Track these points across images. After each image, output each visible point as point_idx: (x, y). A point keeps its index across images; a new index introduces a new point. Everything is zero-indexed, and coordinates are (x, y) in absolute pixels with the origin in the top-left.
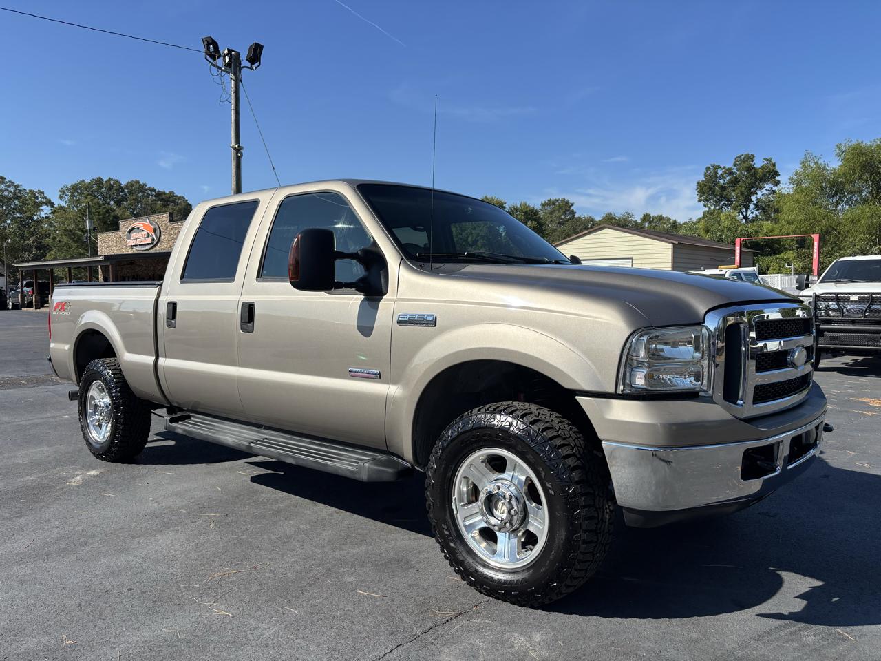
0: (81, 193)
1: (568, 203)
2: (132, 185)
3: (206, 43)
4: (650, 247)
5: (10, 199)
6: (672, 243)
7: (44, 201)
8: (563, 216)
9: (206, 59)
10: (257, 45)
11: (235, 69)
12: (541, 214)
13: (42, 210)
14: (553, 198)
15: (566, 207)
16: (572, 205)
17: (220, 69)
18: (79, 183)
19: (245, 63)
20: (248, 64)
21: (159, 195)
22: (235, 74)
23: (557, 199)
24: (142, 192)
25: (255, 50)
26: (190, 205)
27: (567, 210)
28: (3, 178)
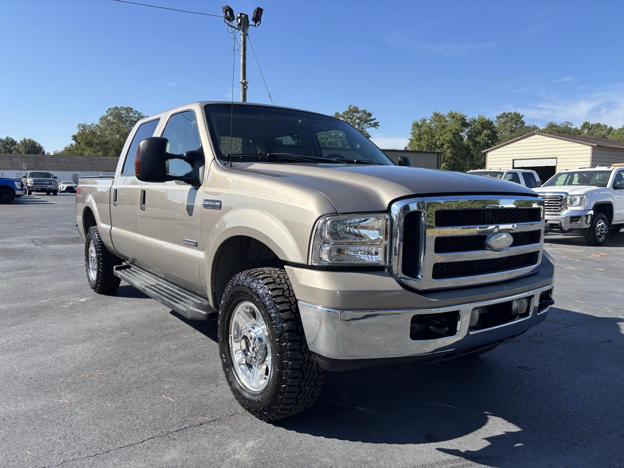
1: (519, 115)
3: (224, 10)
4: (572, 149)
6: (592, 146)
8: (514, 126)
9: (224, 21)
10: (259, 9)
11: (244, 26)
12: (495, 124)
14: (507, 112)
15: (517, 119)
16: (522, 117)
17: (234, 27)
19: (251, 22)
20: (253, 23)
22: (244, 31)
23: (510, 112)
25: (258, 12)
27: (517, 121)
28: (131, 109)
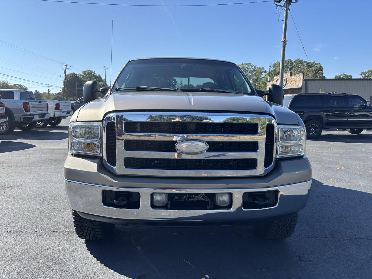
0: (277, 66)
2: (297, 61)
5: (252, 71)
7: (263, 71)
11: (287, 4)
13: (262, 75)
17: (281, 6)
18: (277, 63)
21: (308, 64)
22: (286, 7)
24: (301, 63)
26: (322, 67)
28: (251, 64)
